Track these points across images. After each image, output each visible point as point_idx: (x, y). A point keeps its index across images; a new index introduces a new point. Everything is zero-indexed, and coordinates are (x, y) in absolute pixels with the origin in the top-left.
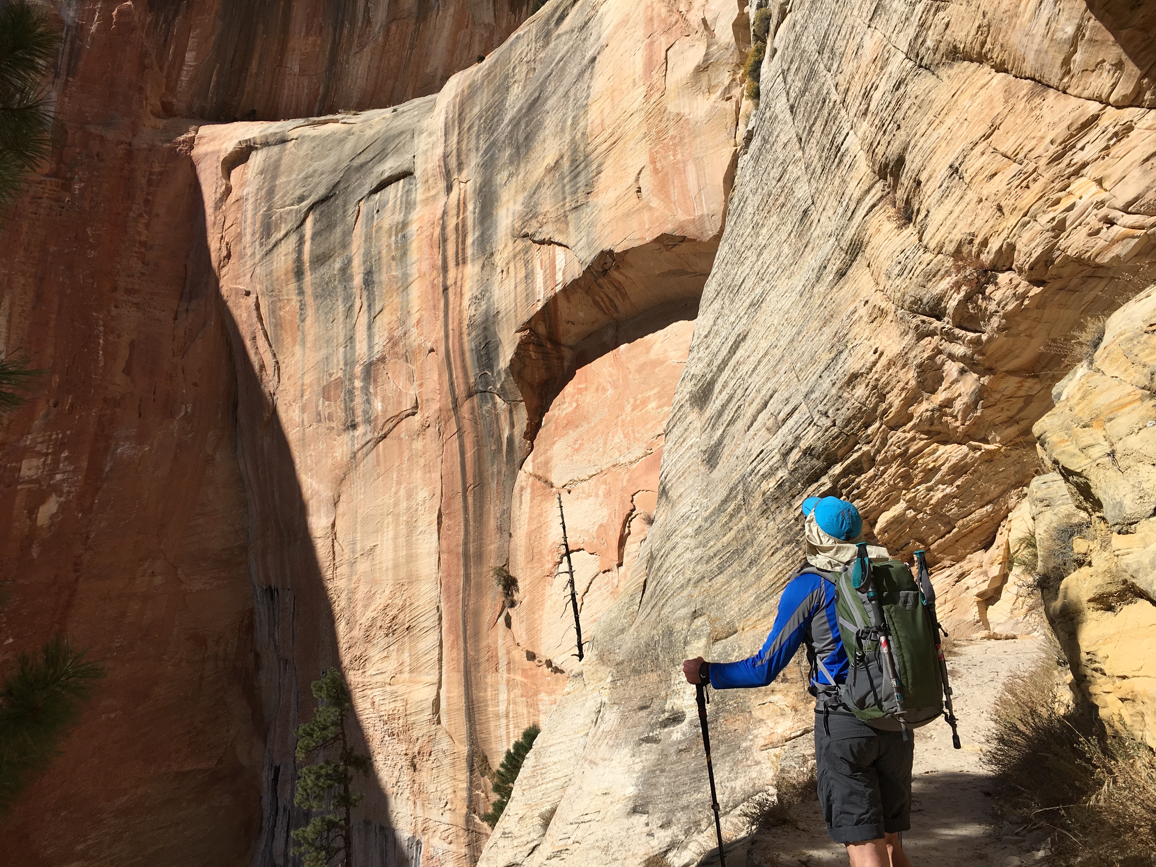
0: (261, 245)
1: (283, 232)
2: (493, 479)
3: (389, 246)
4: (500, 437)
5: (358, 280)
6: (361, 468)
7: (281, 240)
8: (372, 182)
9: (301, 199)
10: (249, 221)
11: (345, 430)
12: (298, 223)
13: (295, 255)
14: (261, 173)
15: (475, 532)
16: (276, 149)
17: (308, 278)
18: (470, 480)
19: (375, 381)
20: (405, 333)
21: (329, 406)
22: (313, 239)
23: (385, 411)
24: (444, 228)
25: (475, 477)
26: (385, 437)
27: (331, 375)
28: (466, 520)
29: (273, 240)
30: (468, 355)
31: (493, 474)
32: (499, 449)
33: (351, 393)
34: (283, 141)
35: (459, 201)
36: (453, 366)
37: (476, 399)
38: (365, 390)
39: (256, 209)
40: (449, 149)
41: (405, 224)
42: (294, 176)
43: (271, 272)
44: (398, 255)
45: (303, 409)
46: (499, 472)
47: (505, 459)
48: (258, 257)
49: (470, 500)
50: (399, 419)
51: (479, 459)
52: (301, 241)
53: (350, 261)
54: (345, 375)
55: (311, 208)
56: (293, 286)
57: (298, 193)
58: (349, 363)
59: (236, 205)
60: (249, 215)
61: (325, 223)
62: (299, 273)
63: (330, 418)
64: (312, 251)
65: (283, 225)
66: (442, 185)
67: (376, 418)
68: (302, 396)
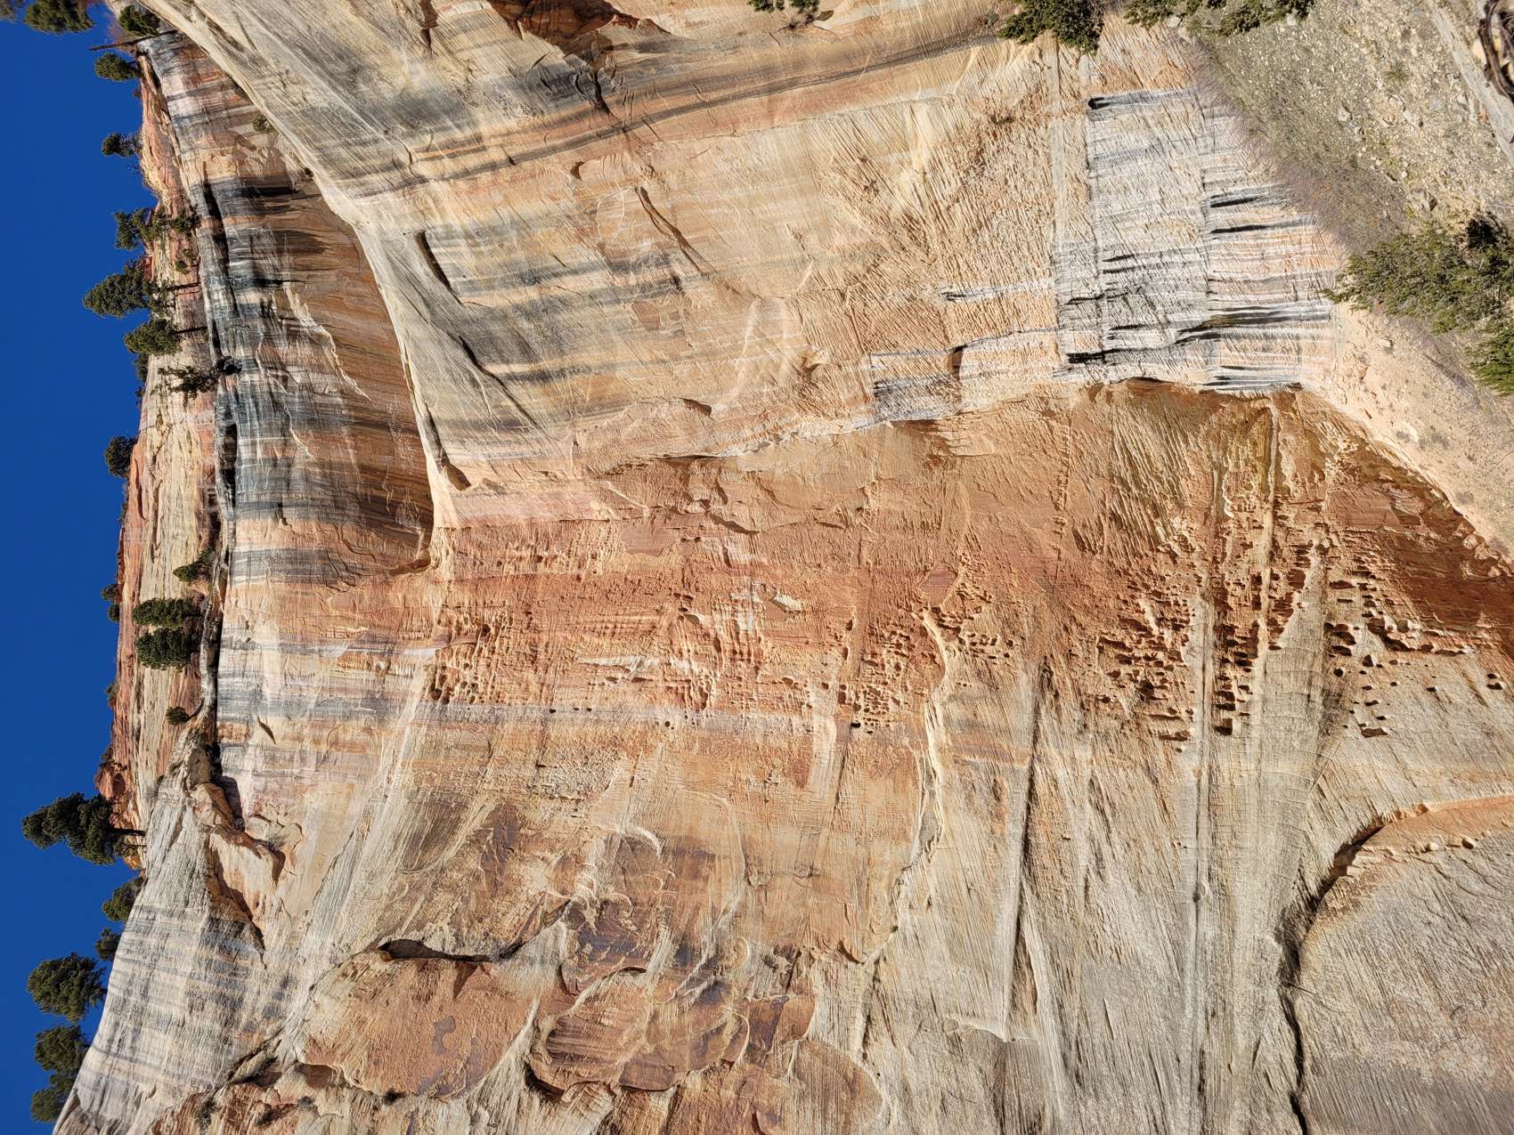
0: (526, 430)
1: (510, 403)
2: (686, 69)
3: (492, 253)
4: (643, 64)
5: (532, 293)
6: (717, 265)
7: (518, 406)
8: (438, 289)
9: (473, 382)
10: (509, 450)
11: (683, 294)
12: (497, 383)
13: (528, 384)
14: (463, 442)
15: (745, 84)
16: (440, 430)
17: (547, 364)
18: (692, 99)
19: (624, 254)
20: (568, 217)
21: (665, 320)
22: (507, 362)
23: (651, 234)
24: (456, 176)
25: (688, 93)
26: (676, 232)
27: (634, 322)
28: (735, 97)
29: (520, 416)
30: (564, 113)
31: (681, 69)
32: (654, 62)
33: (644, 288)
34: (432, 423)
35: (427, 159)
36: (581, 135)
37: (608, 99)
38: (636, 267)
39: (498, 442)
40: (386, 185)
41: (468, 236)
42: (456, 397)
43: (551, 415)
44: (497, 238)
45: (676, 358)
46: (678, 61)
47: (663, 54)
48: (540, 435)
49: (714, 96)
50: (653, 212)
51: (668, 89)
52: (513, 377)
53: (517, 308)
54: (629, 301)
55: (480, 368)
56: (557, 385)
57: (469, 387)
58: (615, 296)
59: (497, 469)
60: (503, 450)
61: (489, 348)
62: (543, 377)
63: (675, 316)
64: (519, 362)
65: (503, 404)
66: (420, 188)
67: (658, 244)
68: (664, 362)
